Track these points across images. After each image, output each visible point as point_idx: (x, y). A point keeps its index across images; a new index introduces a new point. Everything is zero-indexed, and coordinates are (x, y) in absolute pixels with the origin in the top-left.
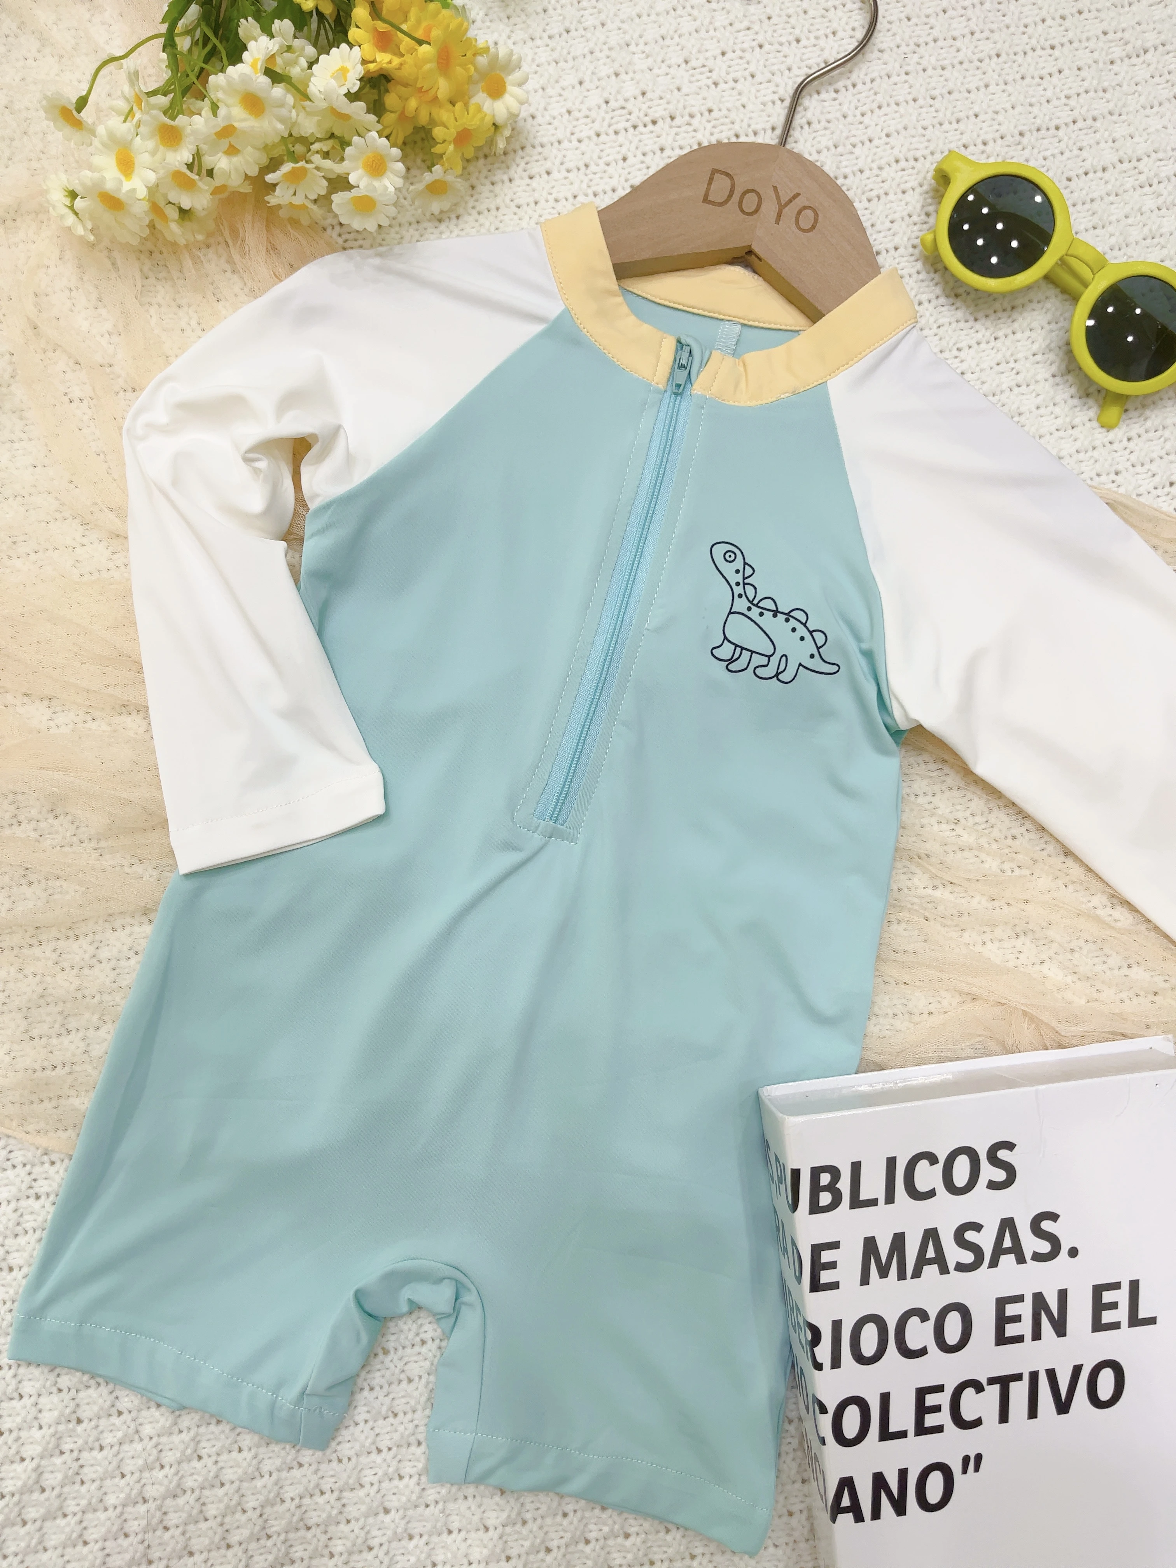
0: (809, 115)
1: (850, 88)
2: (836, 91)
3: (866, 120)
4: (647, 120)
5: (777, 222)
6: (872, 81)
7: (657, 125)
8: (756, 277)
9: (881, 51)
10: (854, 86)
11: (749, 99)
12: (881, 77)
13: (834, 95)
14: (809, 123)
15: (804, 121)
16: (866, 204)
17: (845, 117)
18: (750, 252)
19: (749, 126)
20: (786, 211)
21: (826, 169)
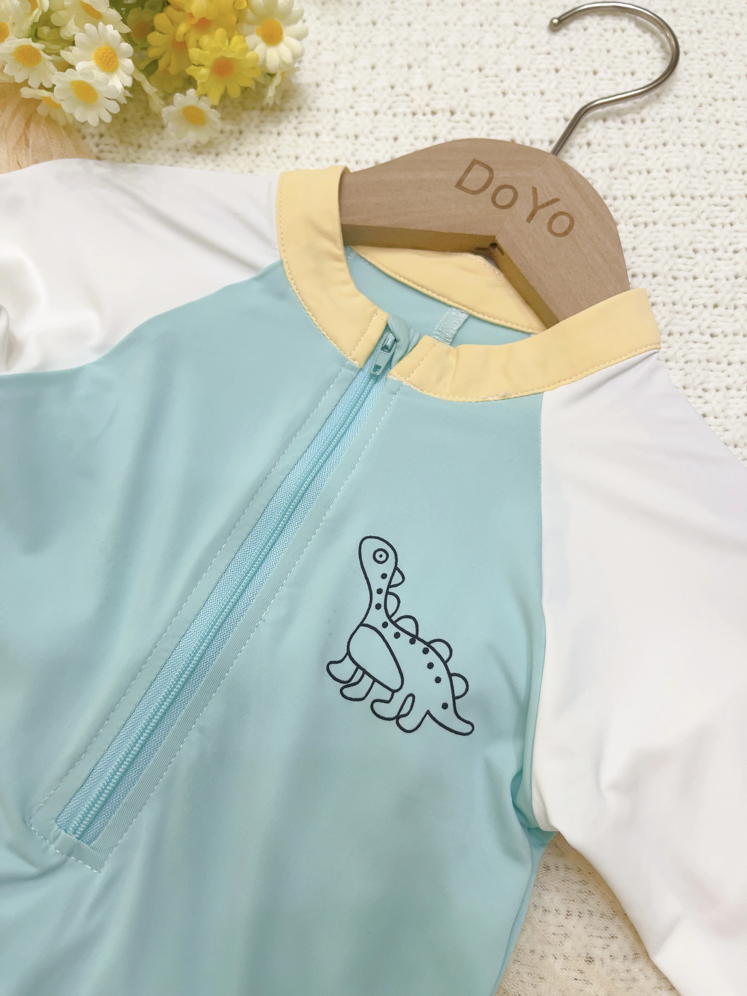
0: (590, 136)
1: (638, 122)
2: (623, 122)
3: (648, 153)
4: (428, 110)
5: (529, 220)
6: (662, 120)
7: (436, 116)
8: (497, 271)
9: (677, 97)
10: (643, 121)
11: (533, 112)
12: (672, 119)
13: (621, 125)
14: (589, 144)
15: (584, 141)
16: (631, 228)
17: (627, 146)
18: (494, 245)
19: (527, 135)
20: (541, 212)
21: (596, 187)
